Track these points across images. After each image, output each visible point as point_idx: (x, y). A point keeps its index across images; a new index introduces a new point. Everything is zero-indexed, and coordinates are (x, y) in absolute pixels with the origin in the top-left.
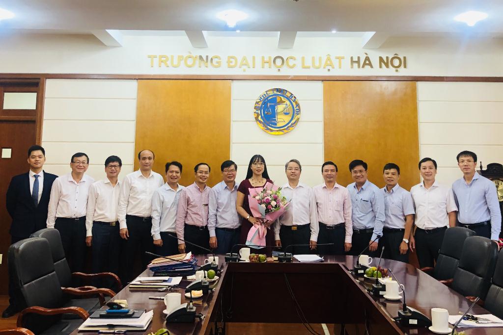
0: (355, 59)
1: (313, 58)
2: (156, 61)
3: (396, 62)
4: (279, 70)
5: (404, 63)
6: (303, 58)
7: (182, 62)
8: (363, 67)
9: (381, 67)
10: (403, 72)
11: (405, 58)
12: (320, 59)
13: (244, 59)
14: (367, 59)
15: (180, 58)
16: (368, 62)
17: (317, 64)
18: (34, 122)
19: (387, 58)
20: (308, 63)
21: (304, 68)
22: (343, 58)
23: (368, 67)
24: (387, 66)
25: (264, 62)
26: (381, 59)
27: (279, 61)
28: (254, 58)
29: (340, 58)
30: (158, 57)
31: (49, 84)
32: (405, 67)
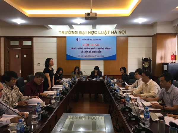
1: (102, 31)
4: (93, 35)
8: (114, 33)
11: (125, 31)
18: (31, 48)
19: (121, 31)
21: (99, 34)
22: (109, 31)
28: (86, 31)
30: (61, 31)
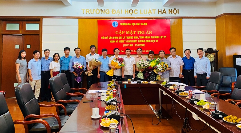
0: (160, 10)
1: (144, 10)
2: (85, 11)
3: (175, 11)
4: (131, 15)
6: (140, 10)
7: (95, 12)
9: (169, 13)
10: (177, 15)
11: (178, 10)
12: (147, 10)
13: (118, 11)
14: (164, 10)
15: (94, 10)
17: (146, 13)
18: (39, 35)
19: (172, 10)
20: (142, 12)
21: (141, 14)
22: (155, 10)
23: (164, 13)
24: (172, 13)
25: (125, 12)
26: (169, 10)
27: (131, 11)
28: (122, 10)
29: (154, 10)
30: (85, 10)
31: (44, 20)
32: (178, 13)
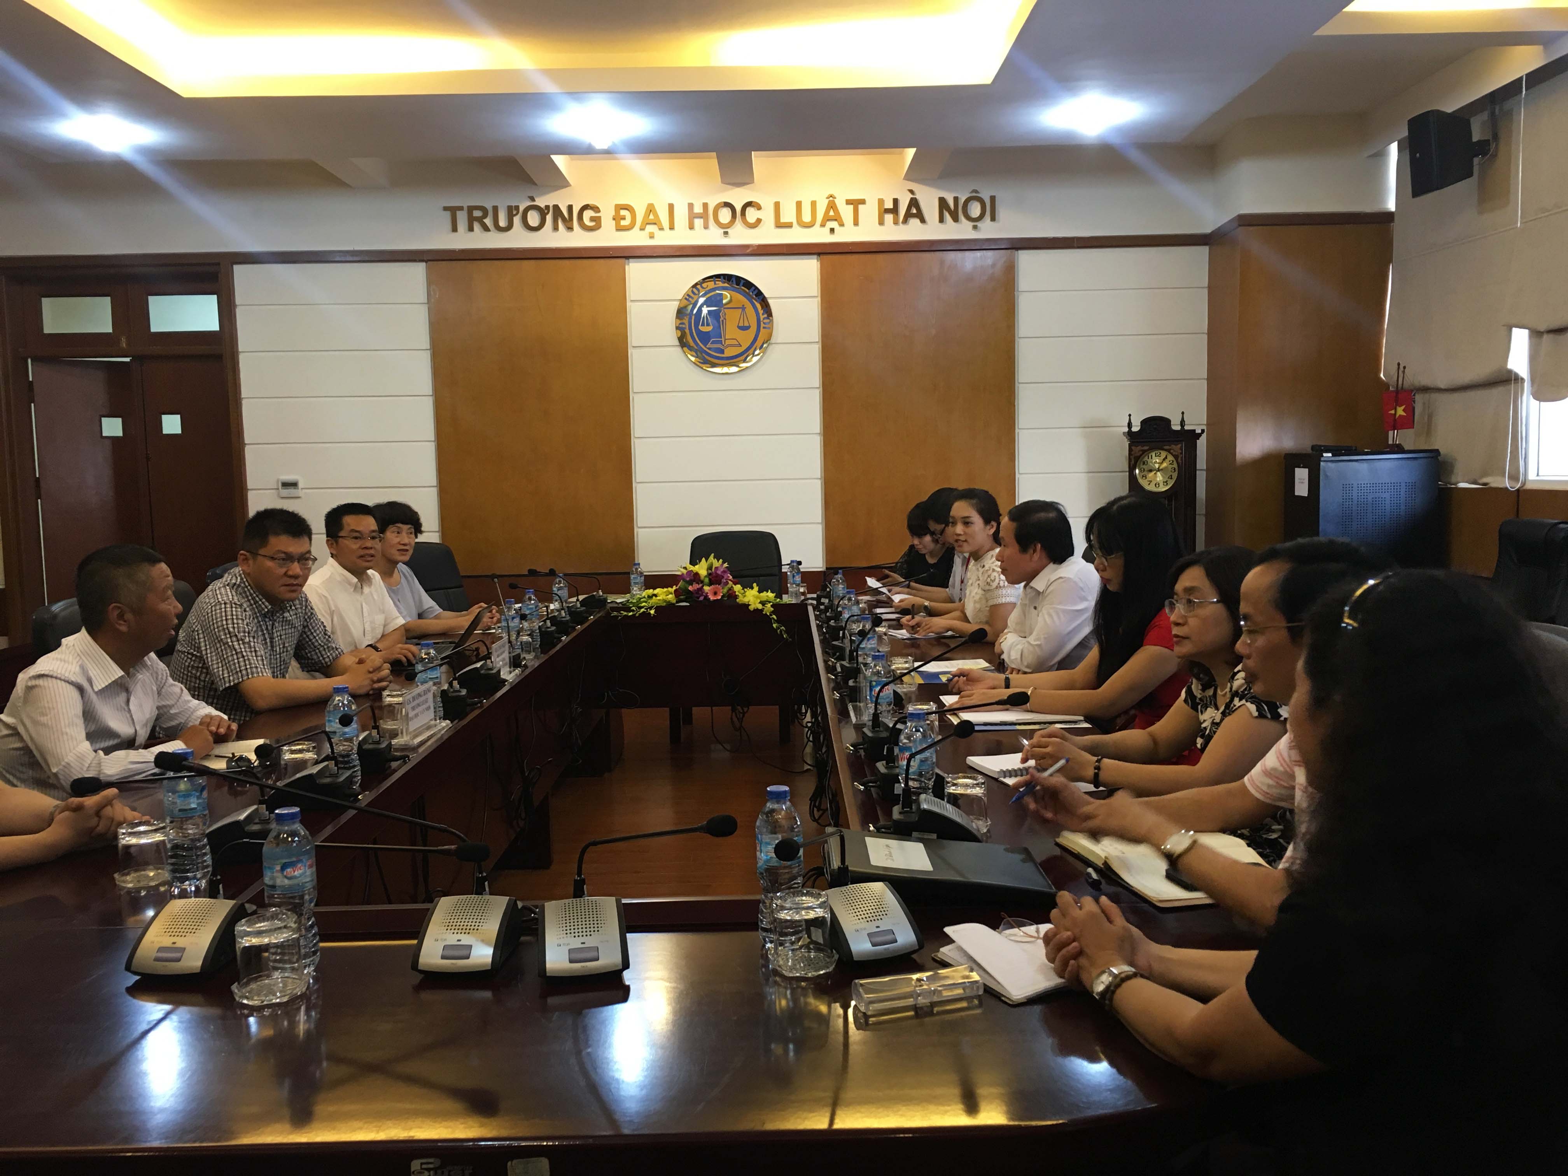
0: (889, 205)
1: (799, 204)
2: (462, 218)
3: (975, 210)
4: (726, 233)
5: (991, 210)
6: (777, 205)
7: (517, 220)
8: (905, 221)
9: (942, 220)
10: (988, 230)
12: (814, 204)
13: (651, 209)
14: (914, 203)
15: (513, 211)
16: (915, 211)
17: (807, 218)
18: (219, 357)
19: (956, 199)
20: (789, 215)
21: (779, 225)
23: (915, 222)
24: (956, 219)
25: (692, 216)
26: (942, 202)
27: (725, 215)
28: (671, 207)
29: (856, 203)
30: (466, 209)
32: (993, 219)
